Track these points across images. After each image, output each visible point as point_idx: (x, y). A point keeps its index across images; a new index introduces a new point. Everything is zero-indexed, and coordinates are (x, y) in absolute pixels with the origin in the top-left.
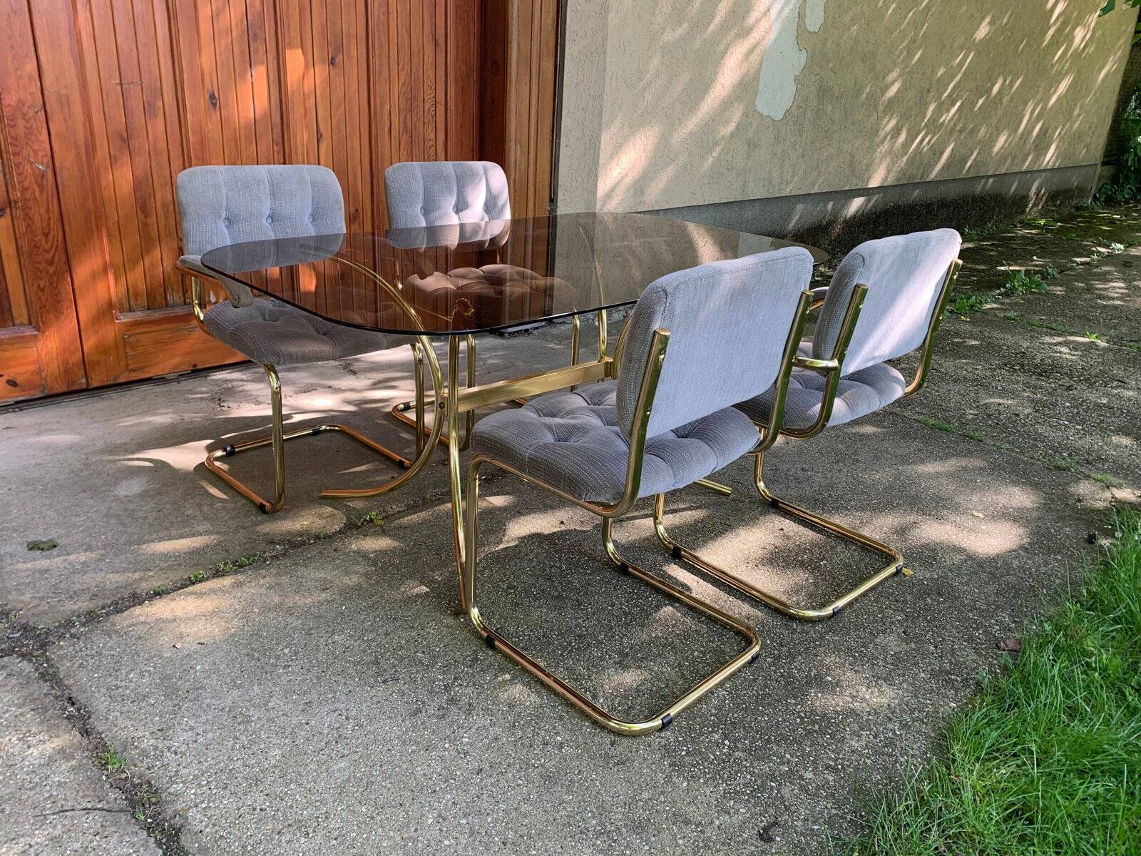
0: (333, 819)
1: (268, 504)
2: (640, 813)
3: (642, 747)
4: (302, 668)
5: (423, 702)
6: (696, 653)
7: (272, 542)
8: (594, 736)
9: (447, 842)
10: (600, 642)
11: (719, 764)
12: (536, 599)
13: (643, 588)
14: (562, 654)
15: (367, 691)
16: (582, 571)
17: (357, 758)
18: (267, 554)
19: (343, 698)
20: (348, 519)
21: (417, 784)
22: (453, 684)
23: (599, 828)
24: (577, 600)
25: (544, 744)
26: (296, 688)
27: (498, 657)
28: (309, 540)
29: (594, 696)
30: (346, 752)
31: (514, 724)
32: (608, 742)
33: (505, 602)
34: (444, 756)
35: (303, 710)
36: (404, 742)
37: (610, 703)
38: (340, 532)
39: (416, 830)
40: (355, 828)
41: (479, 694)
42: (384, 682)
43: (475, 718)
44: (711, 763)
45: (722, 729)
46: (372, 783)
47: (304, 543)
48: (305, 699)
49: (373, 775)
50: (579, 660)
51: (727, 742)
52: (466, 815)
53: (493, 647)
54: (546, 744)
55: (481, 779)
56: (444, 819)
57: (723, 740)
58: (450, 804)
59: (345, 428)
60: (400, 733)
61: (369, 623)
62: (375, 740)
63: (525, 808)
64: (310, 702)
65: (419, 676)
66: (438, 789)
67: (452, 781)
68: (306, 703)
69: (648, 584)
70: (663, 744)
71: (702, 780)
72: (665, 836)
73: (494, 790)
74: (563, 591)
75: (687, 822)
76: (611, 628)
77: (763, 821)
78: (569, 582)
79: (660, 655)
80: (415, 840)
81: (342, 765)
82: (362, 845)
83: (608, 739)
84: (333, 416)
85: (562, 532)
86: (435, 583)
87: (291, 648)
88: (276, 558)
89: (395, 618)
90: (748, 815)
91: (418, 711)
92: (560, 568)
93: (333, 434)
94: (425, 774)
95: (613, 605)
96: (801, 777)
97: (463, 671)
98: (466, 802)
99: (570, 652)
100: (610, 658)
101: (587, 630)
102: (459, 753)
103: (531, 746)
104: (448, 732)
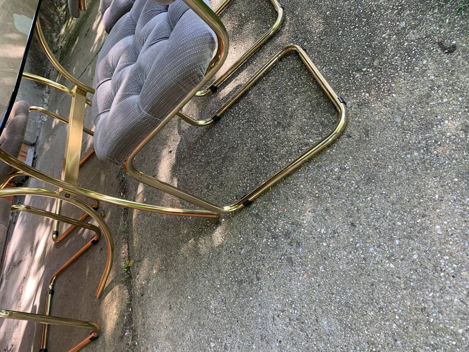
0: (376, 339)
1: (93, 335)
2: (414, 124)
3: (356, 119)
4: (230, 336)
5: (283, 255)
6: (289, 84)
7: (122, 337)
8: (340, 147)
9: (415, 257)
10: (265, 138)
11: (382, 74)
12: (221, 173)
13: (232, 111)
14: (267, 161)
15: (263, 292)
16: (209, 144)
17: (320, 310)
18: (130, 343)
19: (264, 311)
20: (122, 282)
21: (355, 270)
22: (271, 232)
23: (422, 151)
24: (229, 149)
25: (338, 180)
26: (246, 344)
27: (259, 200)
28: (128, 311)
29: (307, 144)
30: (314, 317)
31: (316, 197)
32: (347, 139)
33: (217, 192)
34: (333, 247)
35: (268, 343)
36: (314, 274)
37: (315, 136)
38: (130, 290)
39: (399, 278)
40: (388, 323)
41: (286, 217)
42: (258, 279)
43: (305, 222)
44: (380, 79)
45: (352, 72)
46: (347, 303)
47: (130, 316)
48: (257, 339)
49: (340, 301)
50: (275, 152)
51: (364, 70)
52: (392, 239)
53: (251, 203)
54: (339, 178)
55: (361, 225)
56: (392, 255)
57: (362, 71)
58: (378, 249)
59: (56, 273)
60: (306, 275)
61: (207, 282)
62: (308, 294)
63: (393, 197)
64: (261, 336)
65: (260, 254)
66: (362, 256)
67: (358, 245)
68: (261, 339)
69: (230, 107)
70: (357, 107)
71: (394, 85)
72: (437, 110)
73: (372, 217)
74: (220, 156)
75: (428, 96)
76: (256, 131)
77: (437, 51)
78: (215, 152)
79: (285, 104)
80: (409, 279)
81: (325, 323)
82: (405, 320)
83: (345, 139)
84: (45, 280)
85: (176, 153)
86: (189, 233)
87: (211, 341)
88: (134, 337)
89: (208, 264)
90: (430, 59)
91: (290, 260)
92: (202, 156)
93: (57, 281)
94: (347, 263)
95: (239, 128)
96: (403, 28)
97: (263, 225)
98: (379, 238)
99: (267, 156)
100: (279, 133)
101: (254, 145)
102: (334, 237)
103: (339, 188)
104: (313, 242)
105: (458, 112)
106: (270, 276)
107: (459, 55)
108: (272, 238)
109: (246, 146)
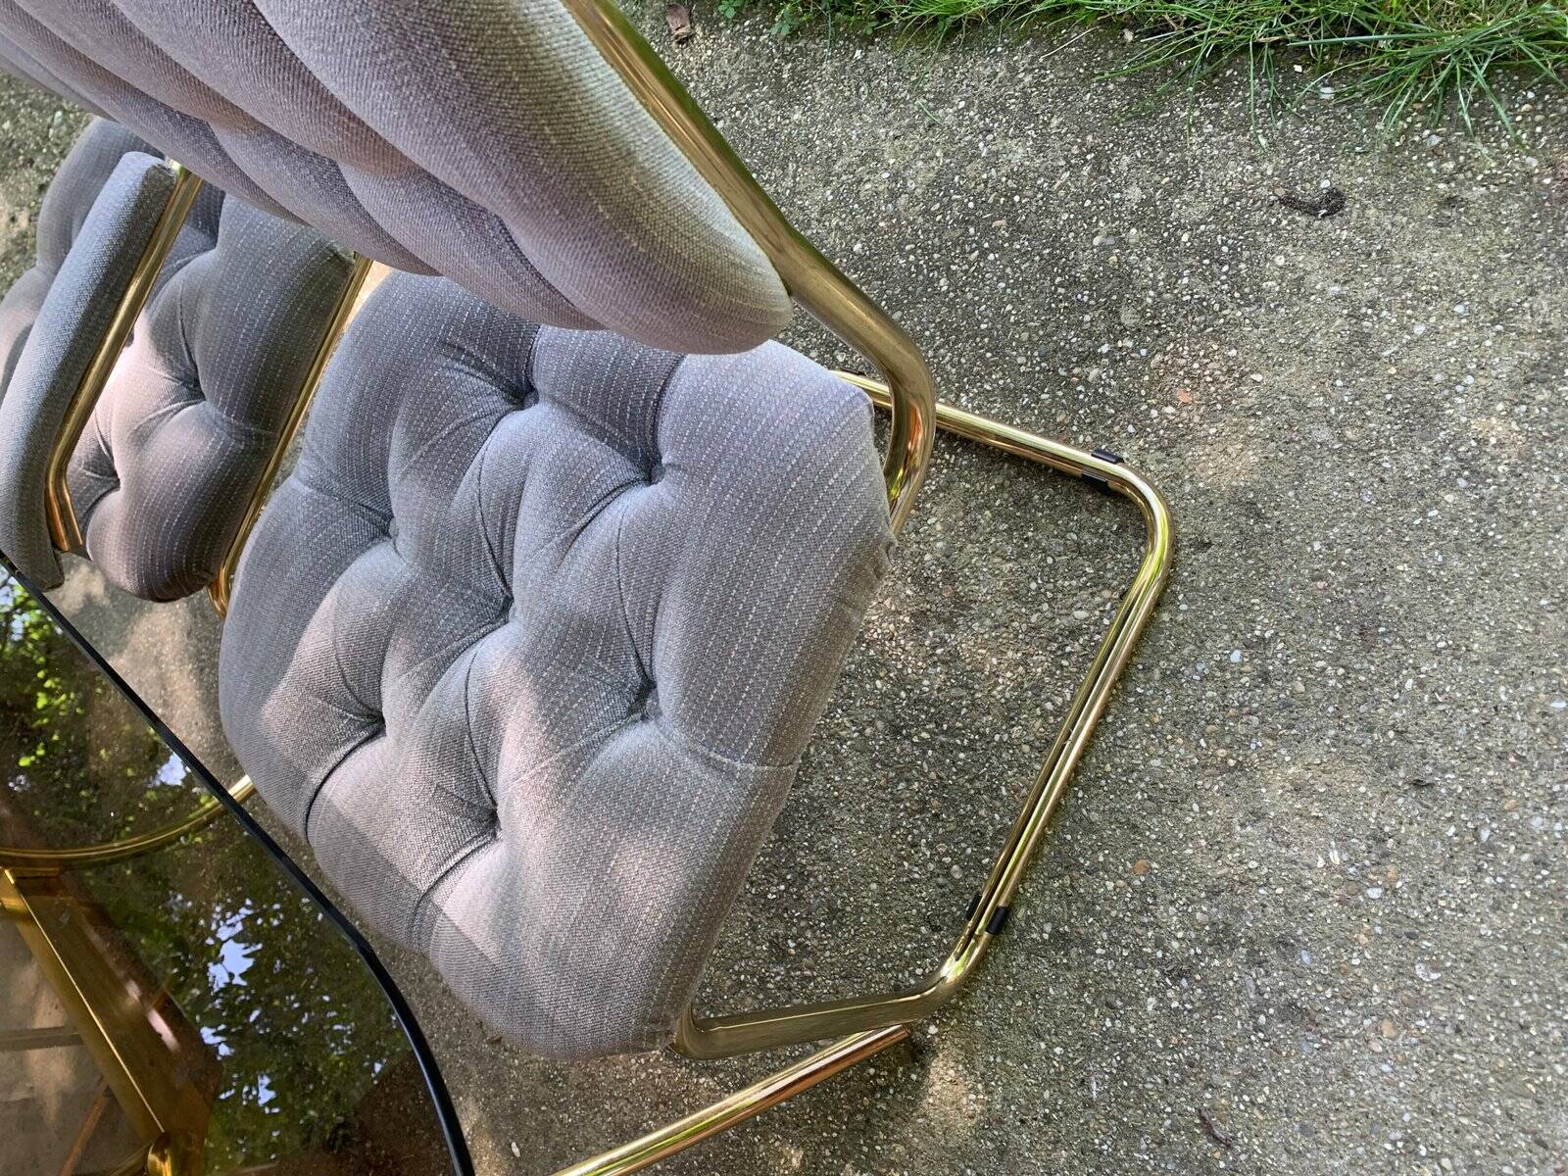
2: (1380, 425)
5: (1254, 1013)
8: (1196, 589)
10: (900, 683)
11: (1172, 340)
12: (803, 876)
14: (964, 749)
17: (1526, 1105)
21: (1537, 912)
22: (1156, 963)
23: (1462, 483)
25: (1266, 681)
30: (1521, 1141)
31: (1231, 770)
32: (1202, 557)
34: (1412, 887)
36: (1413, 1004)
37: (1084, 594)
41: (1171, 886)
43: (1253, 864)
44: (1176, 354)
45: (1069, 370)
50: (974, 705)
51: (1105, 349)
54: (1265, 677)
55: (1445, 771)
57: (1101, 356)
58: (1558, 811)
60: (1387, 1028)
62: (1440, 1080)
63: (1480, 643)
65: (1168, 1059)
66: (1525, 857)
67: (1485, 835)
70: (1161, 455)
71: (1234, 352)
72: (1417, 360)
73: (1462, 731)
75: (1361, 338)
77: (1292, 222)
90: (1289, 248)
91: (1292, 1012)
94: (1495, 908)
96: (1145, 202)
97: (1108, 956)
98: (1534, 777)
99: (952, 732)
100: (943, 643)
101: (871, 723)
102: (1386, 855)
103: (1287, 705)
104: (1328, 909)
105: (1479, 343)
106: (1265, 1108)
107: (1365, 207)
108: (1175, 981)
109: (842, 741)
